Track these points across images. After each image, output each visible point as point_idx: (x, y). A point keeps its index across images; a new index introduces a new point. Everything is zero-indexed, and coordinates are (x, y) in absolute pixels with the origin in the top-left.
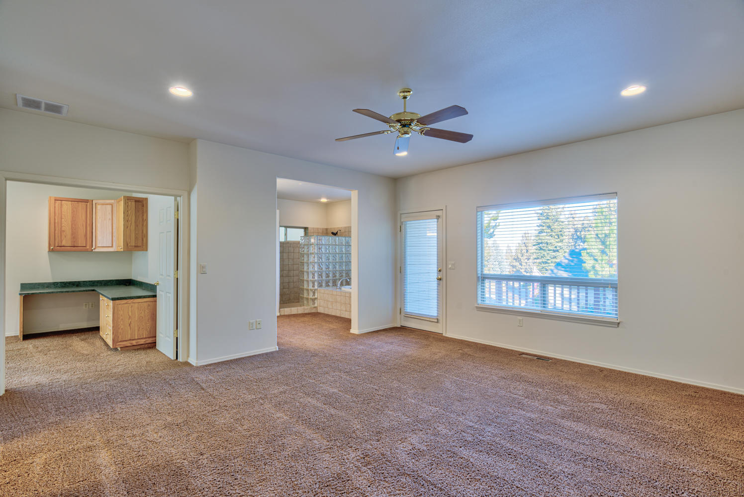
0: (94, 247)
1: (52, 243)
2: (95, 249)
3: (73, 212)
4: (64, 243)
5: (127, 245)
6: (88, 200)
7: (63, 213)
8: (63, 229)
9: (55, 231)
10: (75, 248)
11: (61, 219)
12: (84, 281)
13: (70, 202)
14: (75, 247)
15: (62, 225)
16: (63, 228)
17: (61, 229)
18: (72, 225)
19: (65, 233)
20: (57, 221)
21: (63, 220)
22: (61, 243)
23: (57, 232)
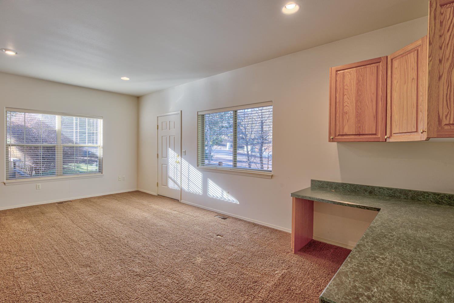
0: (388, 135)
1: (333, 132)
2: (389, 138)
3: (359, 82)
4: (346, 131)
5: (440, 121)
6: (380, 58)
7: (346, 87)
8: (345, 110)
9: (336, 114)
10: (361, 137)
11: (344, 95)
12: (380, 188)
13: (355, 69)
14: (359, 135)
15: (345, 105)
16: (345, 108)
17: (343, 109)
18: (357, 101)
19: (347, 115)
20: (338, 101)
21: (345, 97)
22: (343, 130)
23: (338, 115)
